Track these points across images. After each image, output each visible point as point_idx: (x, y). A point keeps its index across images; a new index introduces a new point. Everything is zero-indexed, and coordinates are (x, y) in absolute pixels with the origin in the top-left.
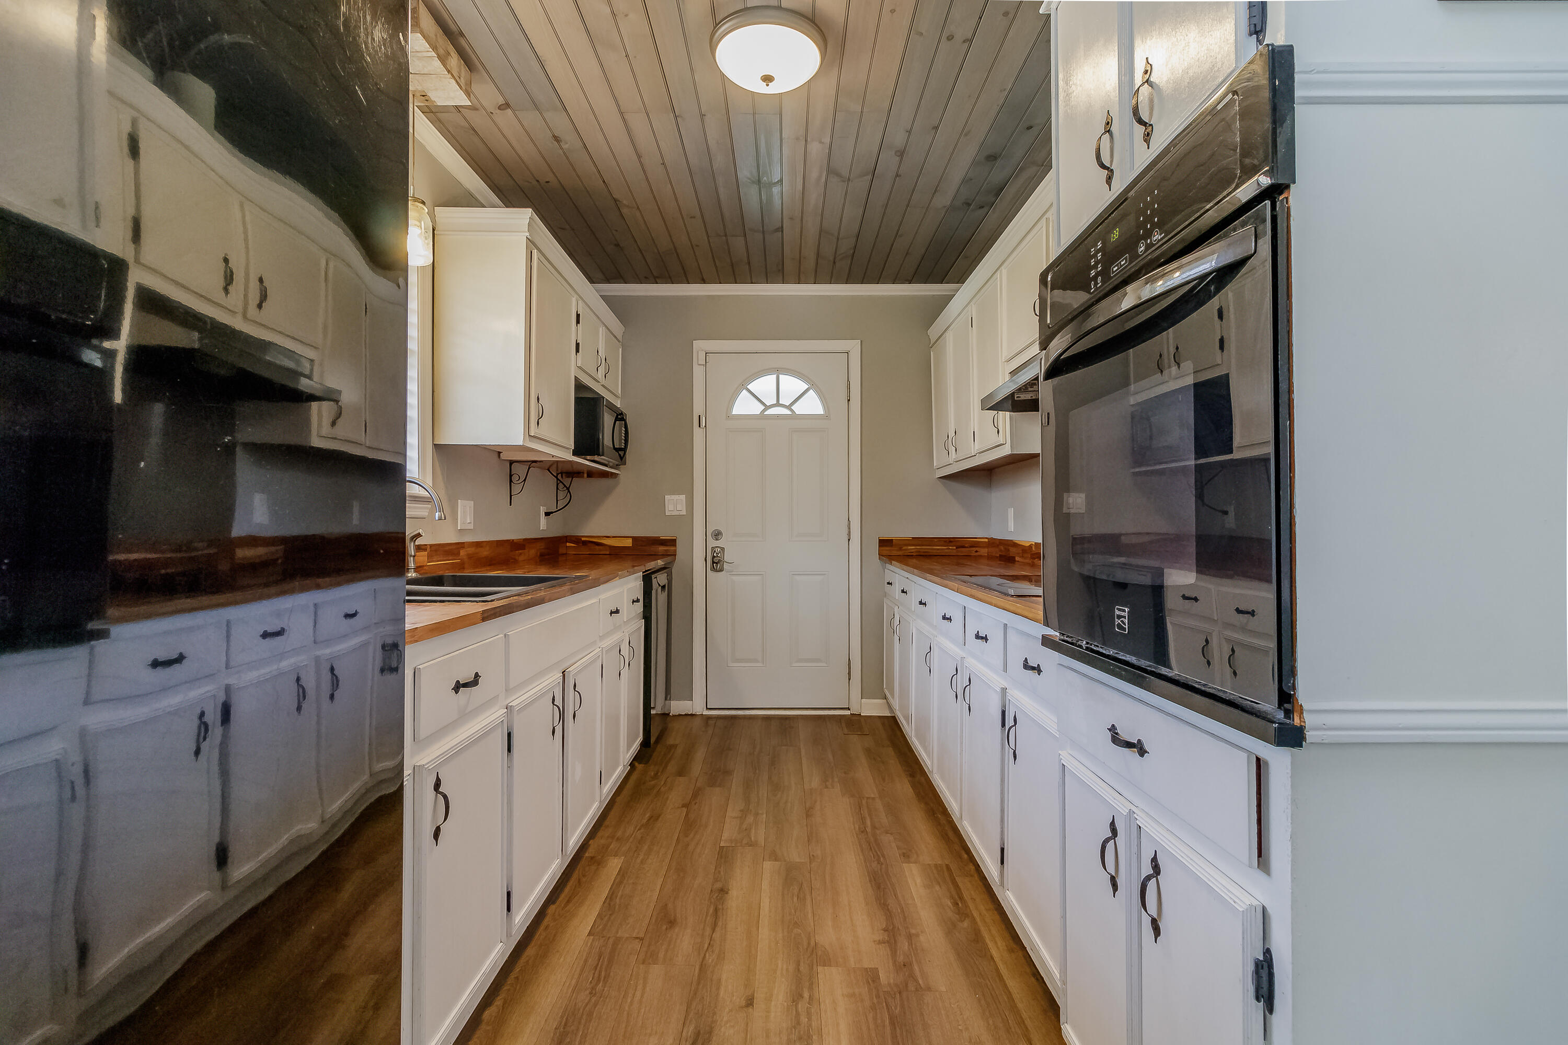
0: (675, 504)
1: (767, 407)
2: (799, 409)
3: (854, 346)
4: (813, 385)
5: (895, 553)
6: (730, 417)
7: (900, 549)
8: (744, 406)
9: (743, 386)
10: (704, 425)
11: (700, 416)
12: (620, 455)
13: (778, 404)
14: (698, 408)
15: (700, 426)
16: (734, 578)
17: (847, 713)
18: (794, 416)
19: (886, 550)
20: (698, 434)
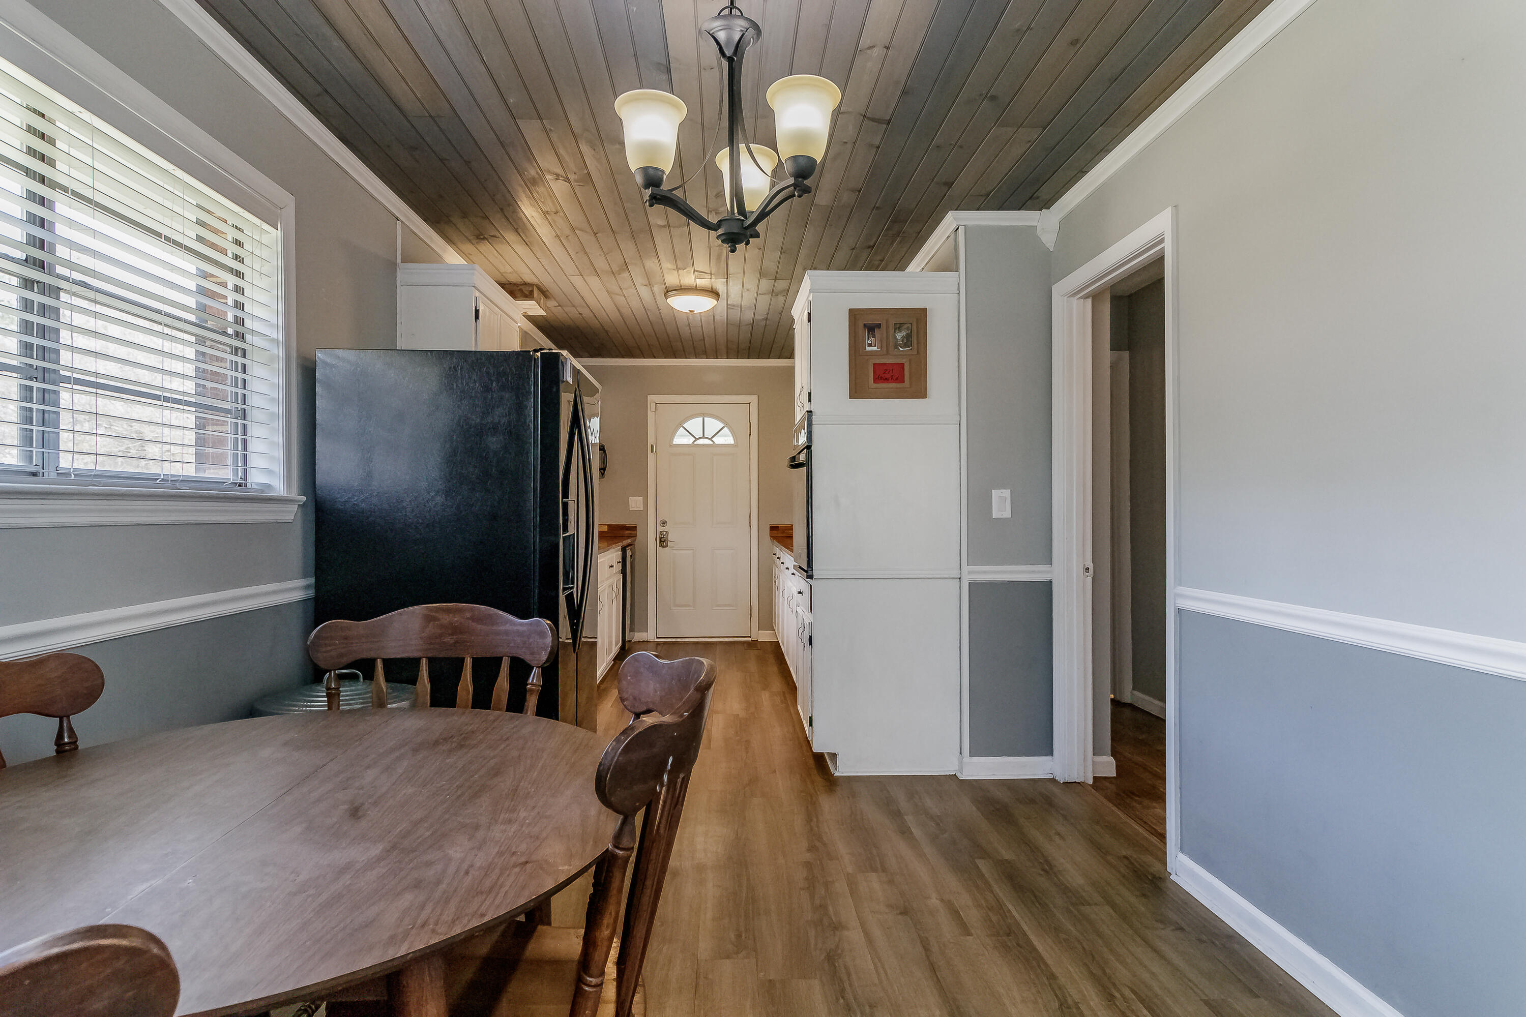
0: (636, 503)
1: (696, 439)
2: (718, 440)
3: (754, 399)
4: (727, 425)
5: (780, 535)
6: (672, 446)
7: (783, 532)
8: (681, 439)
9: (681, 425)
10: (655, 451)
11: (652, 445)
12: (601, 473)
13: (703, 437)
14: (651, 440)
15: (652, 452)
16: (674, 551)
17: (750, 639)
18: (714, 445)
19: (775, 533)
20: (651, 456)
